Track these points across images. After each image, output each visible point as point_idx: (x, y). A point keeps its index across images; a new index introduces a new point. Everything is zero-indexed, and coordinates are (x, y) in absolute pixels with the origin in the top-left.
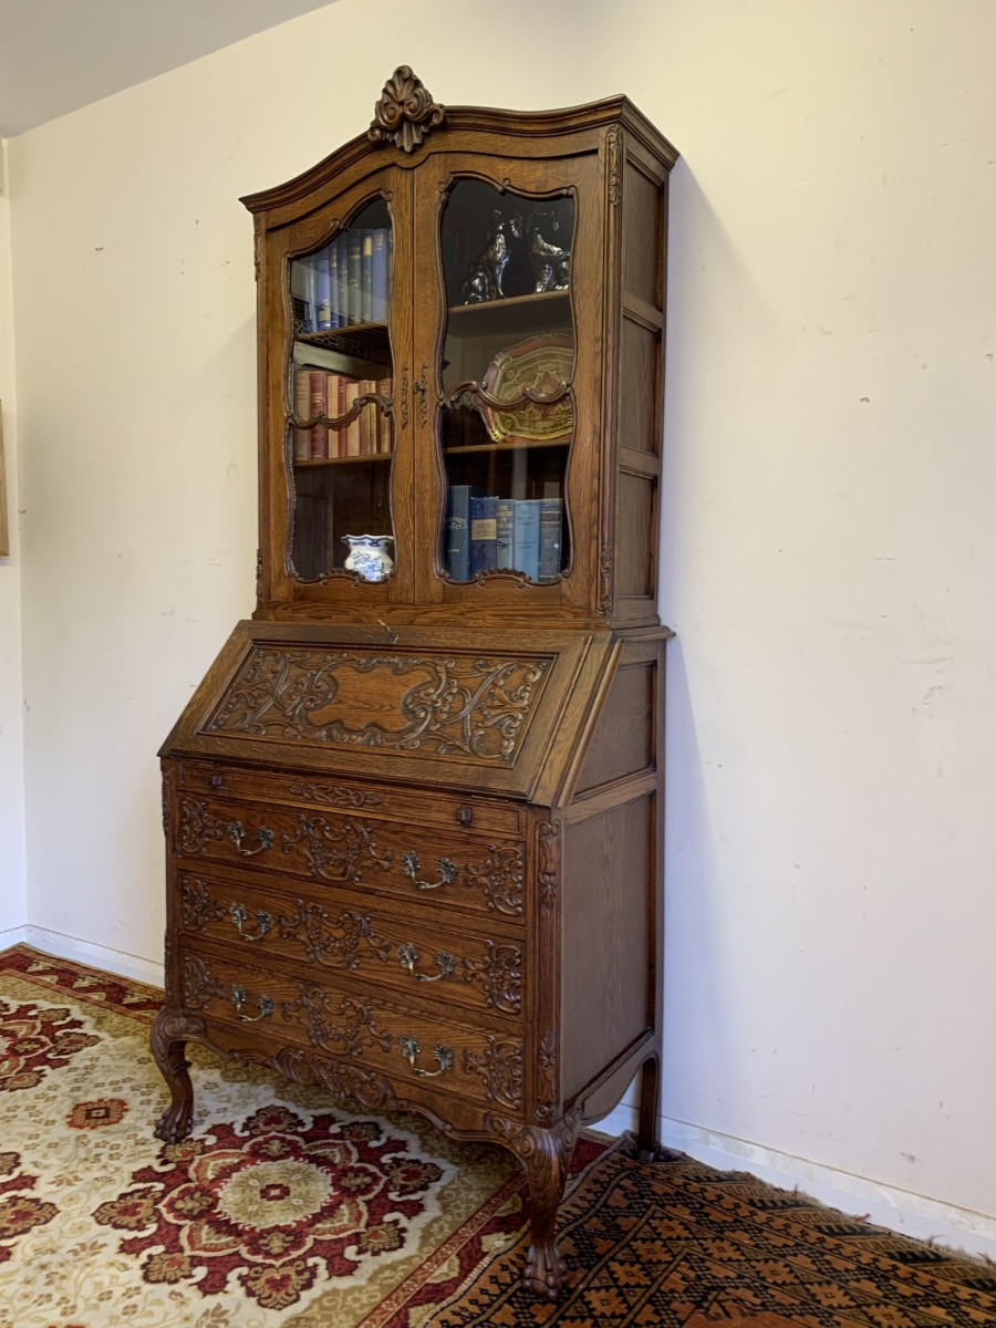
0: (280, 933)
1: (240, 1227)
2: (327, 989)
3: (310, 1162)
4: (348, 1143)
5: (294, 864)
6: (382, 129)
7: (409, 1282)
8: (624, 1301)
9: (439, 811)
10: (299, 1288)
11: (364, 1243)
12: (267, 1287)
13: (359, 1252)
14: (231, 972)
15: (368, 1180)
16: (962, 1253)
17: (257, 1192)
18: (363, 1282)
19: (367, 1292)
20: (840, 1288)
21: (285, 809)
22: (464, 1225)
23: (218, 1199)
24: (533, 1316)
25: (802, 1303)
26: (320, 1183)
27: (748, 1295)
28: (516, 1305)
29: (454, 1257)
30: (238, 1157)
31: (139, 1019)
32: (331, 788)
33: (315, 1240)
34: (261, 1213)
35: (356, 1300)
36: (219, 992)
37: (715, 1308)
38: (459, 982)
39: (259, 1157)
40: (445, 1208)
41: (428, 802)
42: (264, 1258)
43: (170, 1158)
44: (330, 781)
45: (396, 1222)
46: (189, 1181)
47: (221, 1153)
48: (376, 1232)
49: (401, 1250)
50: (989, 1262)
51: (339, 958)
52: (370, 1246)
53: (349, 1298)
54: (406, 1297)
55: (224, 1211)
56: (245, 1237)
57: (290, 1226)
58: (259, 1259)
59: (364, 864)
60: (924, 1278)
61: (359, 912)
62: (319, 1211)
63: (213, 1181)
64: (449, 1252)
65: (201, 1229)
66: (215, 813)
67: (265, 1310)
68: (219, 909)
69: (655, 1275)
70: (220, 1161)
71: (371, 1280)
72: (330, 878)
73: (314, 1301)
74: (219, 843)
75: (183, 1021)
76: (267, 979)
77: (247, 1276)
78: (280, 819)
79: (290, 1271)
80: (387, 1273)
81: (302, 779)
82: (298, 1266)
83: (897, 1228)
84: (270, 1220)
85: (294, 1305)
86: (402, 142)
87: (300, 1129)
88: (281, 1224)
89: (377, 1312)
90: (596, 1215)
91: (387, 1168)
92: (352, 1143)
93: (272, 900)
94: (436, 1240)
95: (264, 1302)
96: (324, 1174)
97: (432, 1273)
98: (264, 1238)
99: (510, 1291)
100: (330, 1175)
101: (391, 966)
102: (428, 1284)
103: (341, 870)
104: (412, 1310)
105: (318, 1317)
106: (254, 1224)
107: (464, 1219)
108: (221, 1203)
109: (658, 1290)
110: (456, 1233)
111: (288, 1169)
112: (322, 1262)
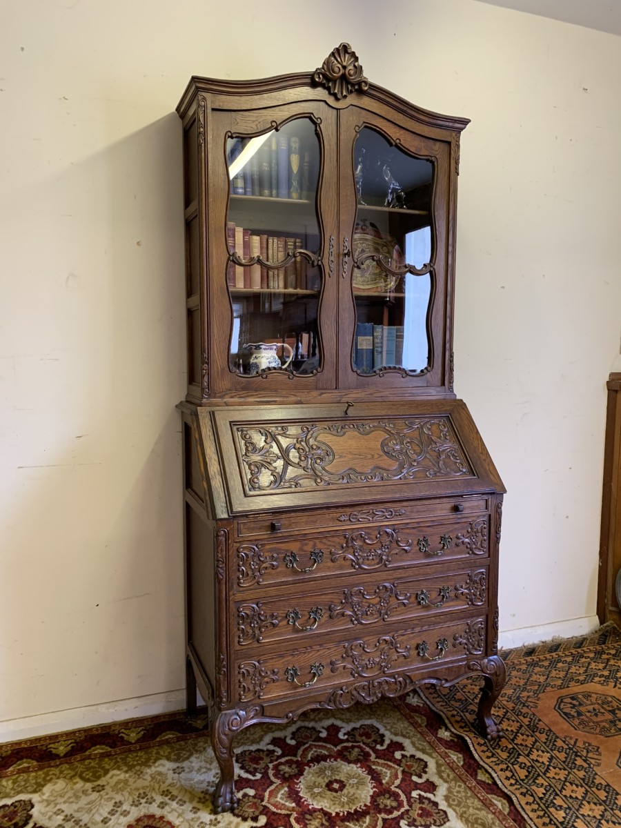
0: (331, 617)
1: (358, 809)
2: (366, 639)
3: (318, 762)
4: (310, 743)
5: (341, 568)
6: (325, 76)
7: (456, 771)
8: (513, 721)
9: (442, 509)
10: (434, 807)
11: (414, 773)
12: (424, 818)
13: (420, 776)
14: (286, 659)
15: (356, 750)
16: (534, 644)
17: (329, 793)
18: (446, 785)
19: (455, 786)
20: (536, 674)
21: (333, 532)
22: (425, 738)
23: (322, 809)
24: (507, 747)
25: (539, 685)
26: (343, 766)
27: (525, 694)
28: (497, 748)
29: (447, 751)
30: (283, 787)
31: (26, 770)
32: (371, 511)
33: (396, 787)
34: (353, 798)
35: (458, 792)
36: (275, 677)
37: (531, 704)
38: (453, 600)
39: (292, 779)
40: (404, 736)
41: (435, 506)
42: (398, 811)
43: (251, 815)
44: (371, 507)
45: (403, 756)
46: (289, 816)
47: (270, 792)
48: (407, 765)
49: (428, 764)
50: (543, 642)
51: (375, 616)
52: (417, 771)
53: (455, 794)
54: (467, 776)
55: (338, 810)
56: (372, 811)
57: (375, 792)
58: (396, 814)
59: (394, 552)
60: (542, 657)
61: (389, 583)
62: (370, 777)
63: (297, 805)
64: (442, 750)
65: (347, 826)
66: (271, 550)
67: (445, 825)
68: (276, 619)
69: (500, 706)
70: (279, 796)
71: (446, 781)
72: (369, 568)
73: (450, 806)
74: (274, 572)
75: (242, 713)
76: (318, 651)
77: (409, 822)
78: (329, 541)
79: (417, 806)
80: (445, 775)
81: (349, 510)
82: (415, 801)
83: (512, 647)
84: (363, 796)
85: (449, 815)
86: (335, 89)
87: (276, 754)
88: (371, 794)
89: (473, 789)
90: (449, 701)
91: (350, 739)
92: (313, 741)
93: (323, 597)
94: (430, 750)
95: (438, 823)
96: (335, 763)
97: (454, 761)
98: (379, 804)
99: (489, 745)
100: (339, 760)
101: (411, 607)
102: (462, 766)
103: (378, 561)
104: (479, 778)
105: (464, 809)
106: (362, 804)
107: (419, 736)
108: (324, 809)
109: (512, 710)
110: (429, 743)
111: (316, 773)
112: (418, 792)
